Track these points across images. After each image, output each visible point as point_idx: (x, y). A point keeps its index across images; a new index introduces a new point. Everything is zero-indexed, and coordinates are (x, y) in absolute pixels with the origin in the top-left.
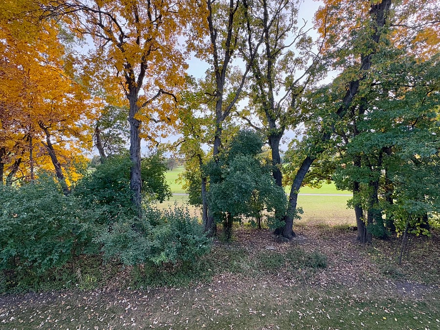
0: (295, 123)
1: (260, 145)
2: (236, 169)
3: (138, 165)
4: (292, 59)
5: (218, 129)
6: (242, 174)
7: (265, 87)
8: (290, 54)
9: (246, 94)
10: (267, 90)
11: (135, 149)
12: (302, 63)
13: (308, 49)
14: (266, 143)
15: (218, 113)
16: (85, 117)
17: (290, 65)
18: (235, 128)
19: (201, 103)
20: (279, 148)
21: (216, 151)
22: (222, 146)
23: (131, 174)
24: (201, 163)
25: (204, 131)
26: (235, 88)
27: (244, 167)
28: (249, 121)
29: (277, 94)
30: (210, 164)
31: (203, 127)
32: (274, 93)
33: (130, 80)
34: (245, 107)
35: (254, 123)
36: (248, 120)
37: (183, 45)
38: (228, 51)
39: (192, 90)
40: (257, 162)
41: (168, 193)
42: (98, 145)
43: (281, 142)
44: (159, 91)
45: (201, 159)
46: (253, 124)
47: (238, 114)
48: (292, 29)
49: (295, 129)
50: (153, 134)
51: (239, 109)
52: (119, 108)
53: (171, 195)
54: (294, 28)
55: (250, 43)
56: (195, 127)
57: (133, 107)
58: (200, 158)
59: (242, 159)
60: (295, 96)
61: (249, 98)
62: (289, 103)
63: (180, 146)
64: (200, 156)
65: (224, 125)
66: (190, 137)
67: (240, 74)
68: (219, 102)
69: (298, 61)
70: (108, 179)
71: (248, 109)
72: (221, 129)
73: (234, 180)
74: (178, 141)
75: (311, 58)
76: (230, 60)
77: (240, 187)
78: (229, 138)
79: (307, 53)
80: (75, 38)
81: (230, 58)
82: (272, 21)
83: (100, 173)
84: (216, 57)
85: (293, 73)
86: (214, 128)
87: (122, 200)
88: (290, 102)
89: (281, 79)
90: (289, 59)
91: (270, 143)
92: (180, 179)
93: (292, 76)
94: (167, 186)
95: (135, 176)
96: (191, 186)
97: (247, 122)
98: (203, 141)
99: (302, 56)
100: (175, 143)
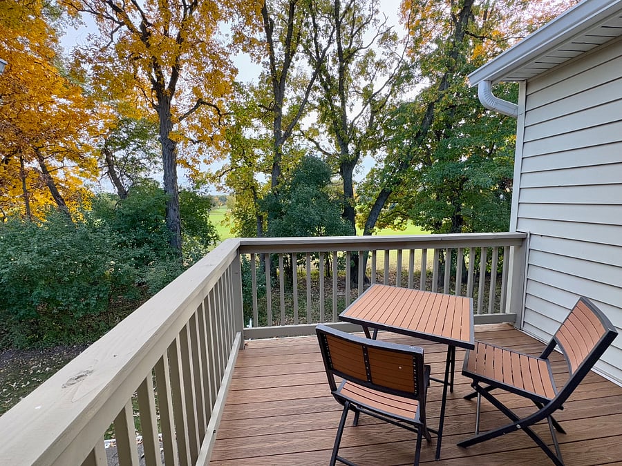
0: (374, 147)
1: (327, 176)
2: (298, 201)
3: (175, 200)
4: (372, 60)
5: (277, 154)
6: (305, 206)
7: (336, 100)
8: (371, 54)
9: (313, 107)
10: (338, 104)
11: (170, 178)
12: (385, 66)
13: (393, 48)
14: (338, 172)
15: (277, 133)
16: (86, 132)
17: (371, 69)
18: (299, 153)
19: (253, 117)
20: (353, 179)
21: (275, 182)
22: (282, 176)
23: (167, 211)
24: (256, 198)
25: (258, 157)
26: (298, 99)
27: (307, 199)
28: (317, 144)
29: (351, 110)
30: (268, 197)
31: (257, 151)
32: (347, 109)
33: (158, 86)
34: (313, 124)
35: (324, 146)
36: (315, 142)
37: (227, 35)
38: (289, 52)
39: (241, 100)
40: (326, 196)
41: (214, 235)
42: (111, 173)
43: (354, 172)
44: (198, 102)
45: (255, 193)
46: (322, 148)
47: (303, 134)
48: (372, 21)
49: (375, 156)
50: (194, 160)
51: (305, 128)
52: (135, 120)
53: (218, 239)
54: (375, 20)
55: (316, 43)
56: (248, 152)
57: (165, 123)
58: (254, 191)
59: (304, 190)
60: (374, 112)
61: (318, 112)
62: (366, 122)
63: (225, 176)
64: (253, 188)
65: (285, 149)
66: (240, 164)
67: (305, 77)
68: (278, 119)
69: (379, 65)
70: (138, 217)
71: (316, 127)
72: (281, 154)
73: (296, 212)
74: (223, 169)
75: (396, 63)
76: (291, 64)
77: (303, 221)
78: (291, 166)
79: (391, 54)
80: (65, 15)
81: (290, 61)
82: (345, 12)
83: (127, 209)
84: (272, 59)
85: (374, 81)
86: (271, 153)
87: (159, 242)
88: (367, 120)
89: (359, 88)
90: (370, 60)
91: (341, 173)
92: (227, 220)
93: (371, 86)
94: (213, 226)
95: (171, 212)
96: (243, 228)
97: (315, 146)
98: (258, 170)
99: (386, 57)
100: (218, 172)
